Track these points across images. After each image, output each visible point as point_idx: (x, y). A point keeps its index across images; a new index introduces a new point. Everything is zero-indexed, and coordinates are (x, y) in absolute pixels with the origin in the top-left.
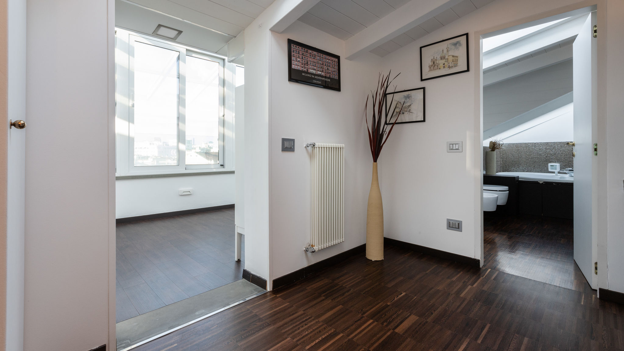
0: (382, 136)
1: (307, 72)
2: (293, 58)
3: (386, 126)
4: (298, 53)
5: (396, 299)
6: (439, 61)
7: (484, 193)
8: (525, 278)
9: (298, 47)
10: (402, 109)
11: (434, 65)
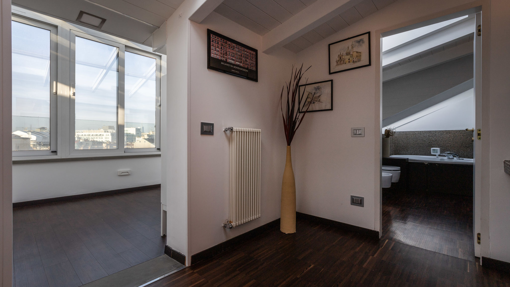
0: (295, 123)
1: (226, 62)
2: (212, 47)
3: (298, 114)
4: (217, 43)
5: (305, 271)
6: (345, 57)
7: (382, 173)
8: (418, 247)
9: (217, 37)
10: (313, 99)
11: (341, 60)
